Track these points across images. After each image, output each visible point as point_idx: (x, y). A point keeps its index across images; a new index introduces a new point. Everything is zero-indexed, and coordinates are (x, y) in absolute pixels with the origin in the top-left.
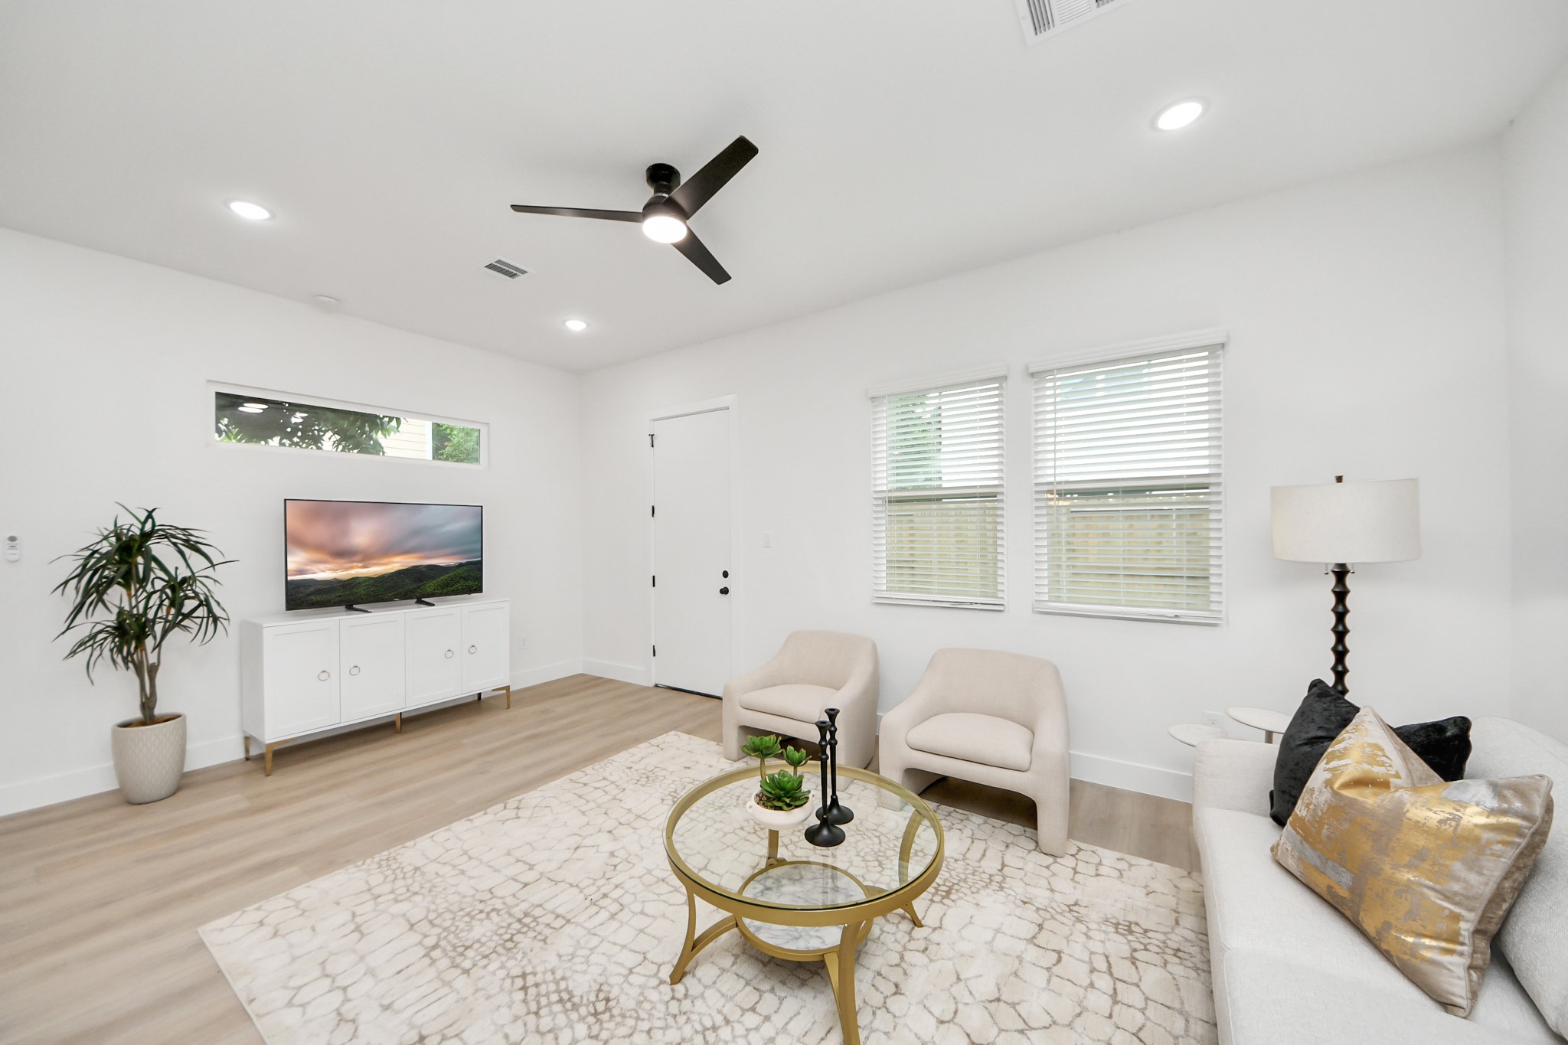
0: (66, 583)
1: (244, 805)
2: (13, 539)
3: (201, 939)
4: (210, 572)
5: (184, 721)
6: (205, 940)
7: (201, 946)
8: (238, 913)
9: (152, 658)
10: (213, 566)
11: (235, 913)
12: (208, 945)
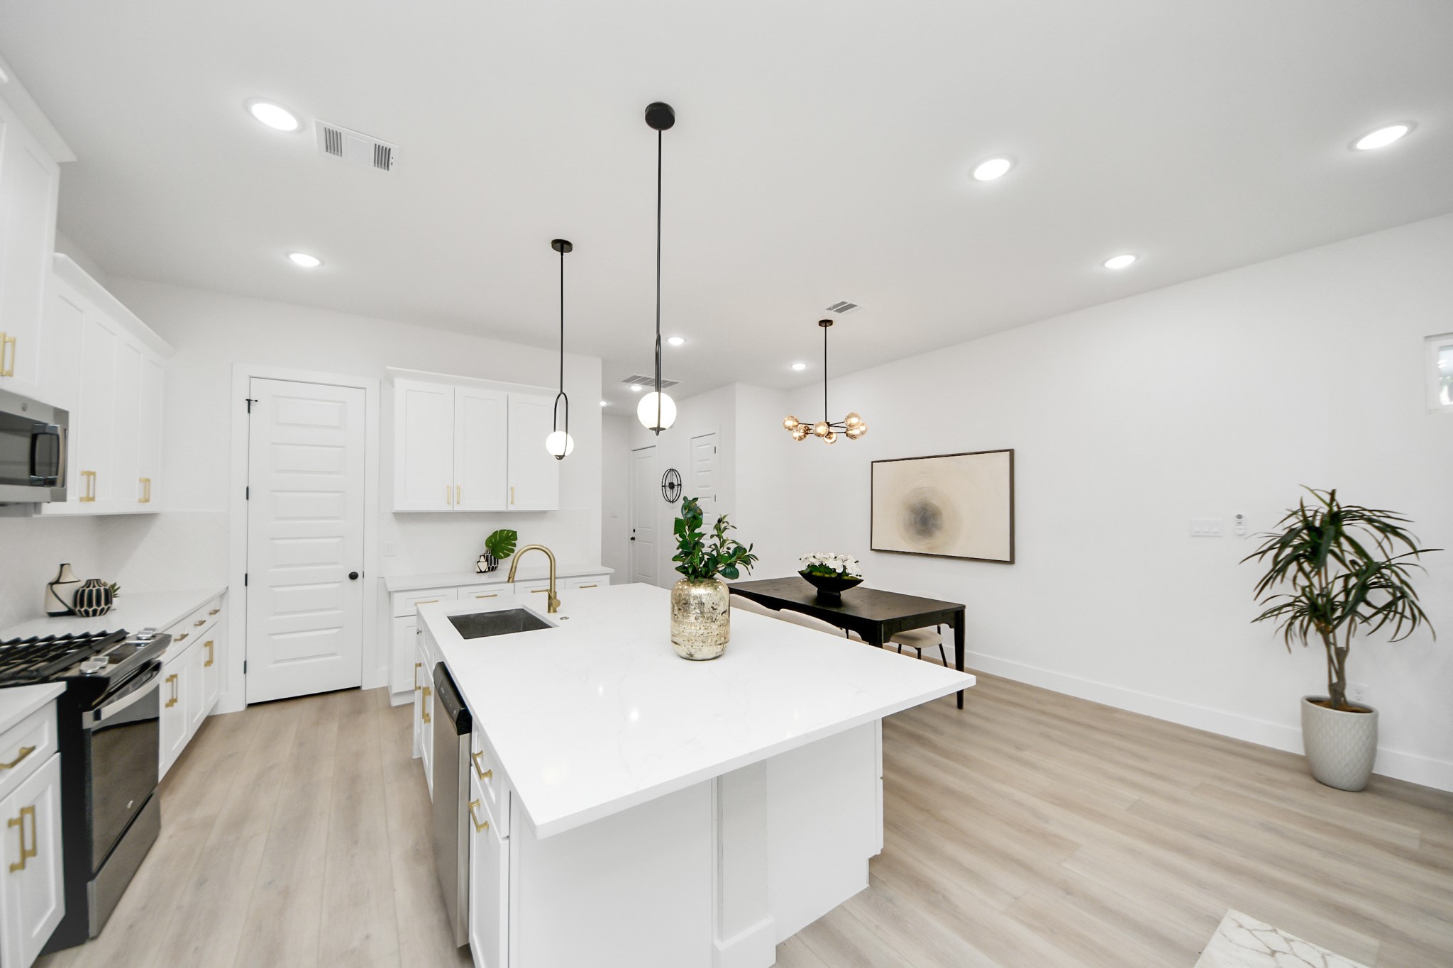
0: (1264, 552)
1: (1413, 845)
2: (1239, 517)
3: (1222, 918)
4: (1412, 558)
5: (1376, 716)
6: (1223, 922)
7: (1215, 922)
8: (1269, 927)
9: (1341, 643)
10: (1416, 552)
11: (1267, 925)
12: (1220, 927)
